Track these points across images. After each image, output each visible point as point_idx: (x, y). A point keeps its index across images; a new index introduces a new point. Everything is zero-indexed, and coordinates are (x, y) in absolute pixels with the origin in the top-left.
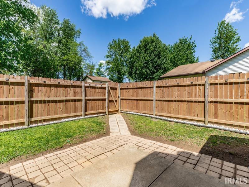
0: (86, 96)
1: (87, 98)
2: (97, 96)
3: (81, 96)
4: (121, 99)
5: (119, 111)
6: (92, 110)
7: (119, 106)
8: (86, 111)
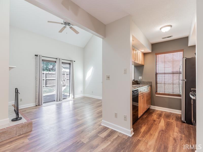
0: (46, 78)
1: (47, 79)
2: (52, 78)
3: (44, 78)
4: (67, 79)
5: (66, 85)
6: (50, 84)
7: (66, 83)
8: (46, 85)
